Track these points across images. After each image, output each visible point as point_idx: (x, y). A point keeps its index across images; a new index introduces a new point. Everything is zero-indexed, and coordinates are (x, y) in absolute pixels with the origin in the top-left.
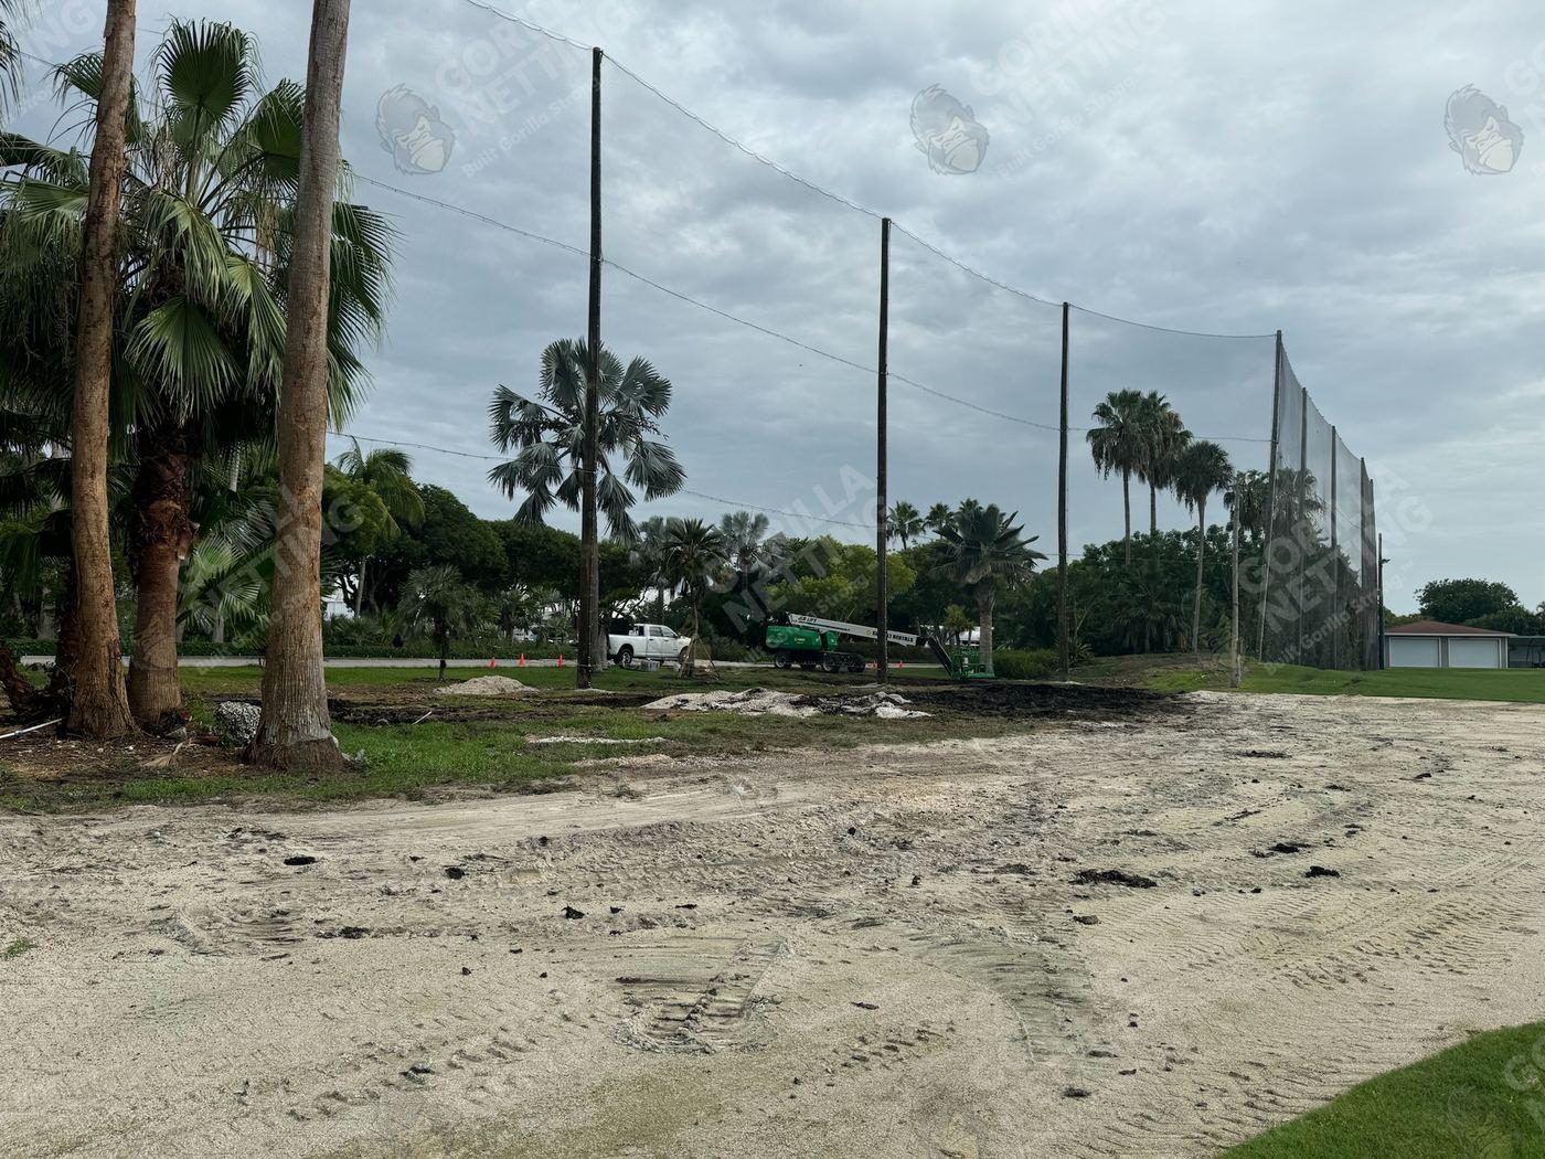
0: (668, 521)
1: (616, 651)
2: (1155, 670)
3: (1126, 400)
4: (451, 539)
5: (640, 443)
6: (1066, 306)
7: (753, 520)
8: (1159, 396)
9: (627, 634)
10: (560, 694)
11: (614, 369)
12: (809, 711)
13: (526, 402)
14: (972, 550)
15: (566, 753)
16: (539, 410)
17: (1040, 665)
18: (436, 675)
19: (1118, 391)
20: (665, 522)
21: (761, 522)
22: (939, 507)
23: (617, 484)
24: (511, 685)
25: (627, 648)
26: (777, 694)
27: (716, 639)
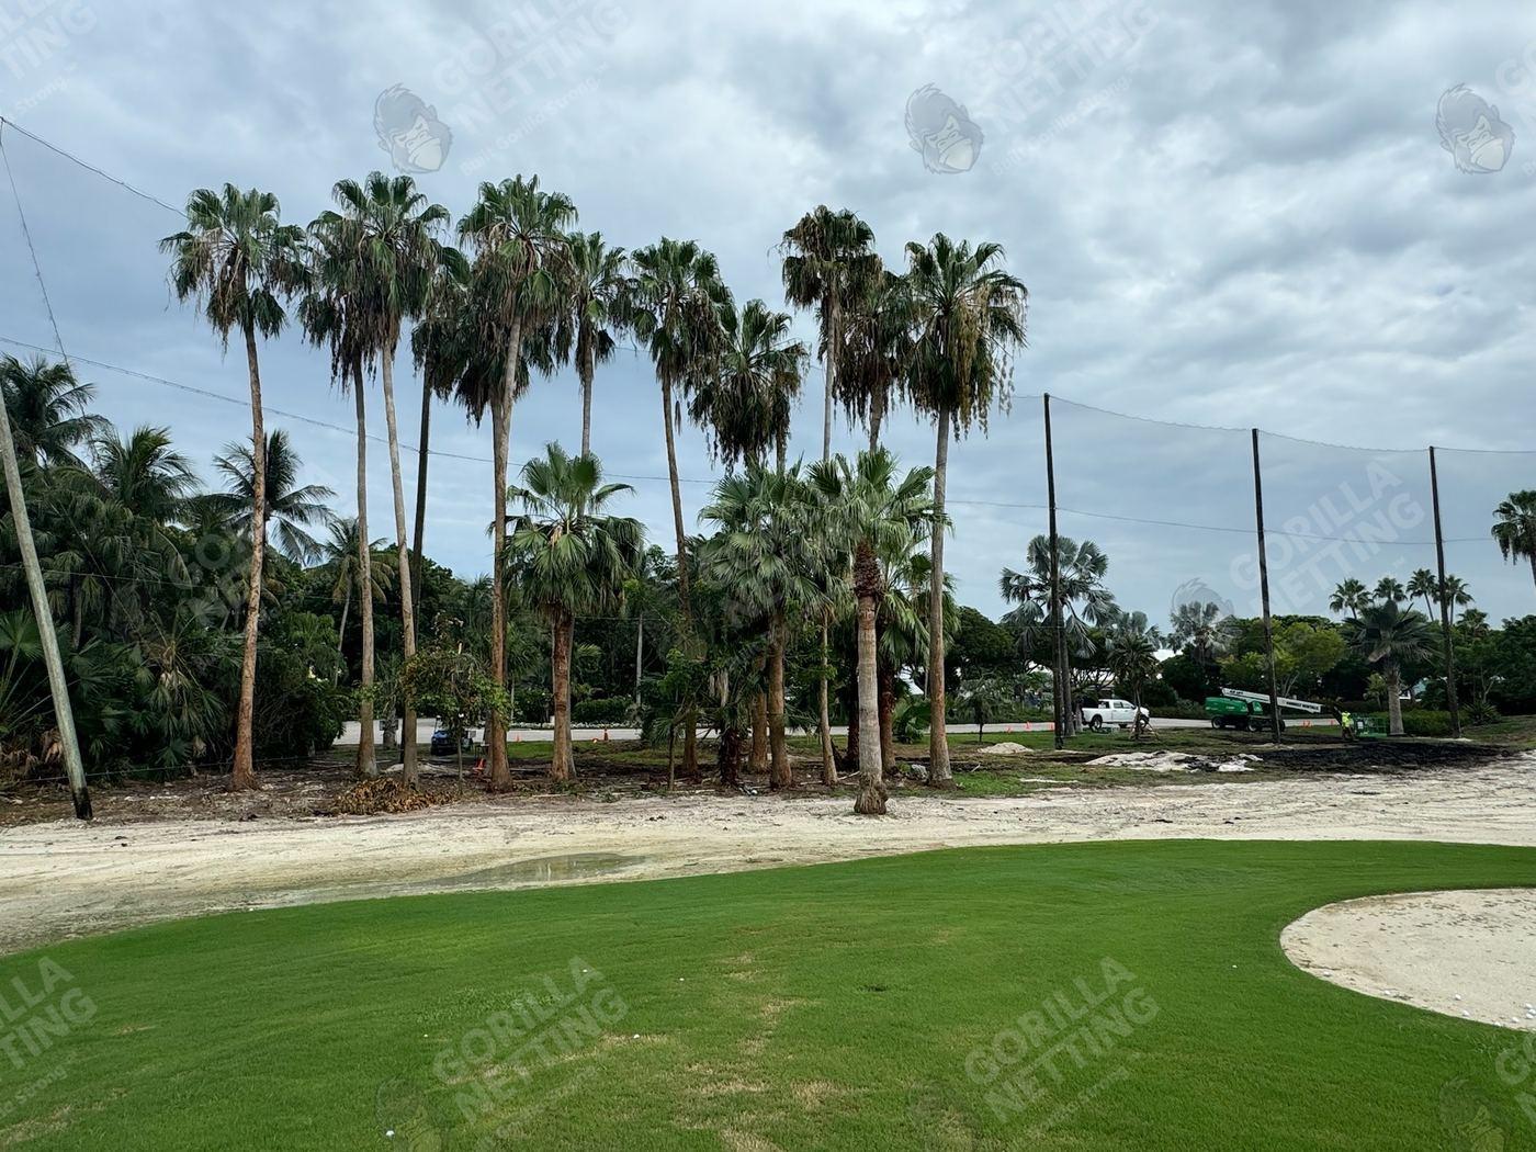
1: (1090, 720)
3: (1530, 497)
4: (979, 641)
5: (1091, 594)
6: (1432, 449)
9: (1096, 707)
10: (1046, 753)
11: (1070, 548)
13: (1019, 576)
14: (1373, 634)
16: (1027, 579)
17: (1444, 724)
18: (977, 737)
19: (1517, 491)
20: (1131, 616)
21: (1211, 610)
22: (1387, 581)
23: (1077, 621)
24: (1019, 748)
25: (1098, 718)
26: (1174, 755)
27: (1180, 701)
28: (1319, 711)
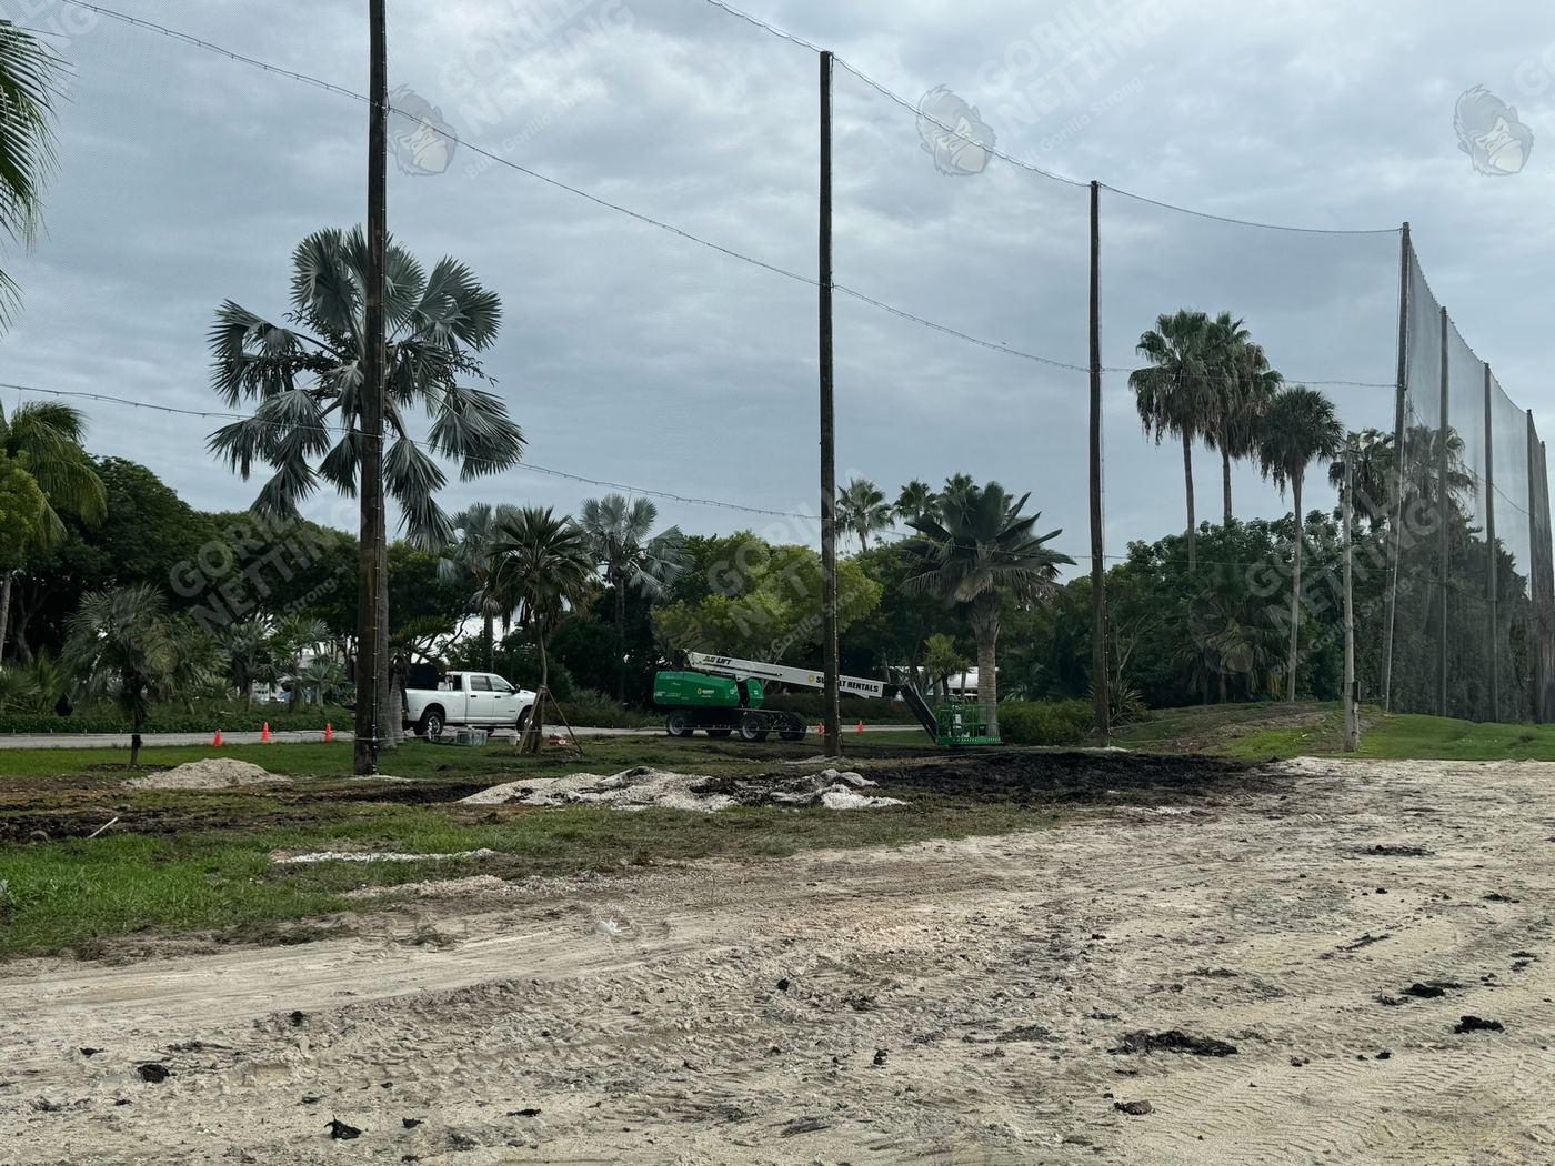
0: (498, 511)
1: (418, 715)
2: (1234, 728)
3: (1185, 326)
4: (149, 543)
5: (452, 390)
6: (1095, 187)
7: (631, 509)
8: (1233, 320)
9: (435, 688)
10: (327, 784)
11: (409, 275)
12: (720, 802)
13: (269, 327)
14: (964, 550)
15: (334, 877)
16: (290, 339)
17: (1068, 724)
18: (126, 758)
19: (1173, 313)
20: (493, 513)
21: (644, 514)
22: (915, 486)
23: (417, 454)
24: (248, 772)
25: (436, 710)
26: (670, 776)
27: (576, 693)
28: (879, 694)
